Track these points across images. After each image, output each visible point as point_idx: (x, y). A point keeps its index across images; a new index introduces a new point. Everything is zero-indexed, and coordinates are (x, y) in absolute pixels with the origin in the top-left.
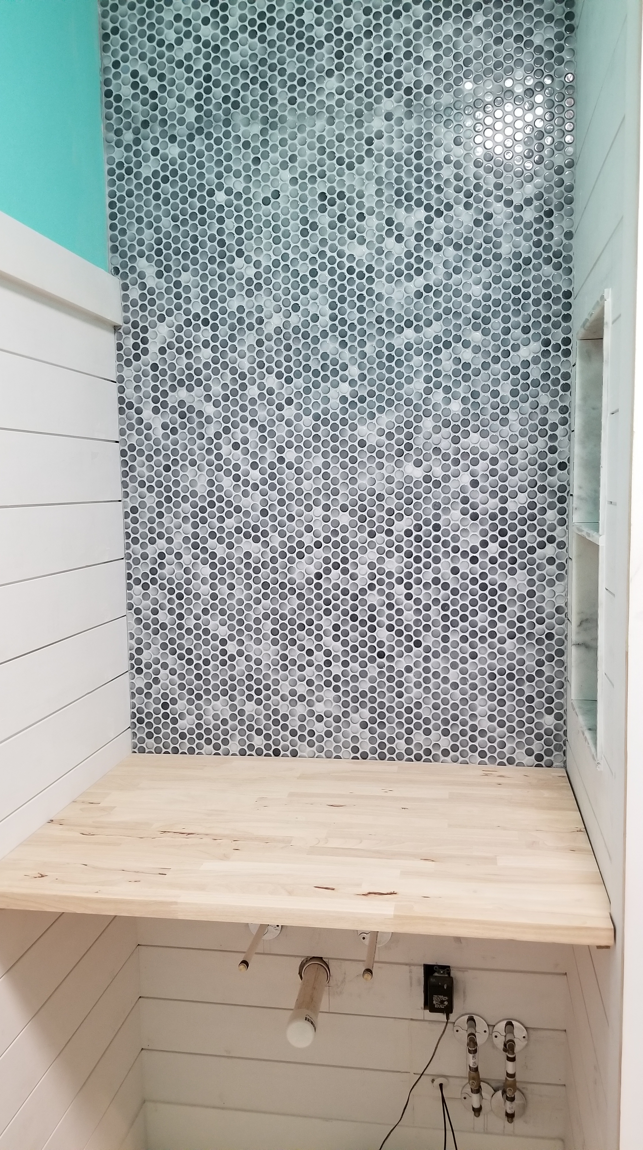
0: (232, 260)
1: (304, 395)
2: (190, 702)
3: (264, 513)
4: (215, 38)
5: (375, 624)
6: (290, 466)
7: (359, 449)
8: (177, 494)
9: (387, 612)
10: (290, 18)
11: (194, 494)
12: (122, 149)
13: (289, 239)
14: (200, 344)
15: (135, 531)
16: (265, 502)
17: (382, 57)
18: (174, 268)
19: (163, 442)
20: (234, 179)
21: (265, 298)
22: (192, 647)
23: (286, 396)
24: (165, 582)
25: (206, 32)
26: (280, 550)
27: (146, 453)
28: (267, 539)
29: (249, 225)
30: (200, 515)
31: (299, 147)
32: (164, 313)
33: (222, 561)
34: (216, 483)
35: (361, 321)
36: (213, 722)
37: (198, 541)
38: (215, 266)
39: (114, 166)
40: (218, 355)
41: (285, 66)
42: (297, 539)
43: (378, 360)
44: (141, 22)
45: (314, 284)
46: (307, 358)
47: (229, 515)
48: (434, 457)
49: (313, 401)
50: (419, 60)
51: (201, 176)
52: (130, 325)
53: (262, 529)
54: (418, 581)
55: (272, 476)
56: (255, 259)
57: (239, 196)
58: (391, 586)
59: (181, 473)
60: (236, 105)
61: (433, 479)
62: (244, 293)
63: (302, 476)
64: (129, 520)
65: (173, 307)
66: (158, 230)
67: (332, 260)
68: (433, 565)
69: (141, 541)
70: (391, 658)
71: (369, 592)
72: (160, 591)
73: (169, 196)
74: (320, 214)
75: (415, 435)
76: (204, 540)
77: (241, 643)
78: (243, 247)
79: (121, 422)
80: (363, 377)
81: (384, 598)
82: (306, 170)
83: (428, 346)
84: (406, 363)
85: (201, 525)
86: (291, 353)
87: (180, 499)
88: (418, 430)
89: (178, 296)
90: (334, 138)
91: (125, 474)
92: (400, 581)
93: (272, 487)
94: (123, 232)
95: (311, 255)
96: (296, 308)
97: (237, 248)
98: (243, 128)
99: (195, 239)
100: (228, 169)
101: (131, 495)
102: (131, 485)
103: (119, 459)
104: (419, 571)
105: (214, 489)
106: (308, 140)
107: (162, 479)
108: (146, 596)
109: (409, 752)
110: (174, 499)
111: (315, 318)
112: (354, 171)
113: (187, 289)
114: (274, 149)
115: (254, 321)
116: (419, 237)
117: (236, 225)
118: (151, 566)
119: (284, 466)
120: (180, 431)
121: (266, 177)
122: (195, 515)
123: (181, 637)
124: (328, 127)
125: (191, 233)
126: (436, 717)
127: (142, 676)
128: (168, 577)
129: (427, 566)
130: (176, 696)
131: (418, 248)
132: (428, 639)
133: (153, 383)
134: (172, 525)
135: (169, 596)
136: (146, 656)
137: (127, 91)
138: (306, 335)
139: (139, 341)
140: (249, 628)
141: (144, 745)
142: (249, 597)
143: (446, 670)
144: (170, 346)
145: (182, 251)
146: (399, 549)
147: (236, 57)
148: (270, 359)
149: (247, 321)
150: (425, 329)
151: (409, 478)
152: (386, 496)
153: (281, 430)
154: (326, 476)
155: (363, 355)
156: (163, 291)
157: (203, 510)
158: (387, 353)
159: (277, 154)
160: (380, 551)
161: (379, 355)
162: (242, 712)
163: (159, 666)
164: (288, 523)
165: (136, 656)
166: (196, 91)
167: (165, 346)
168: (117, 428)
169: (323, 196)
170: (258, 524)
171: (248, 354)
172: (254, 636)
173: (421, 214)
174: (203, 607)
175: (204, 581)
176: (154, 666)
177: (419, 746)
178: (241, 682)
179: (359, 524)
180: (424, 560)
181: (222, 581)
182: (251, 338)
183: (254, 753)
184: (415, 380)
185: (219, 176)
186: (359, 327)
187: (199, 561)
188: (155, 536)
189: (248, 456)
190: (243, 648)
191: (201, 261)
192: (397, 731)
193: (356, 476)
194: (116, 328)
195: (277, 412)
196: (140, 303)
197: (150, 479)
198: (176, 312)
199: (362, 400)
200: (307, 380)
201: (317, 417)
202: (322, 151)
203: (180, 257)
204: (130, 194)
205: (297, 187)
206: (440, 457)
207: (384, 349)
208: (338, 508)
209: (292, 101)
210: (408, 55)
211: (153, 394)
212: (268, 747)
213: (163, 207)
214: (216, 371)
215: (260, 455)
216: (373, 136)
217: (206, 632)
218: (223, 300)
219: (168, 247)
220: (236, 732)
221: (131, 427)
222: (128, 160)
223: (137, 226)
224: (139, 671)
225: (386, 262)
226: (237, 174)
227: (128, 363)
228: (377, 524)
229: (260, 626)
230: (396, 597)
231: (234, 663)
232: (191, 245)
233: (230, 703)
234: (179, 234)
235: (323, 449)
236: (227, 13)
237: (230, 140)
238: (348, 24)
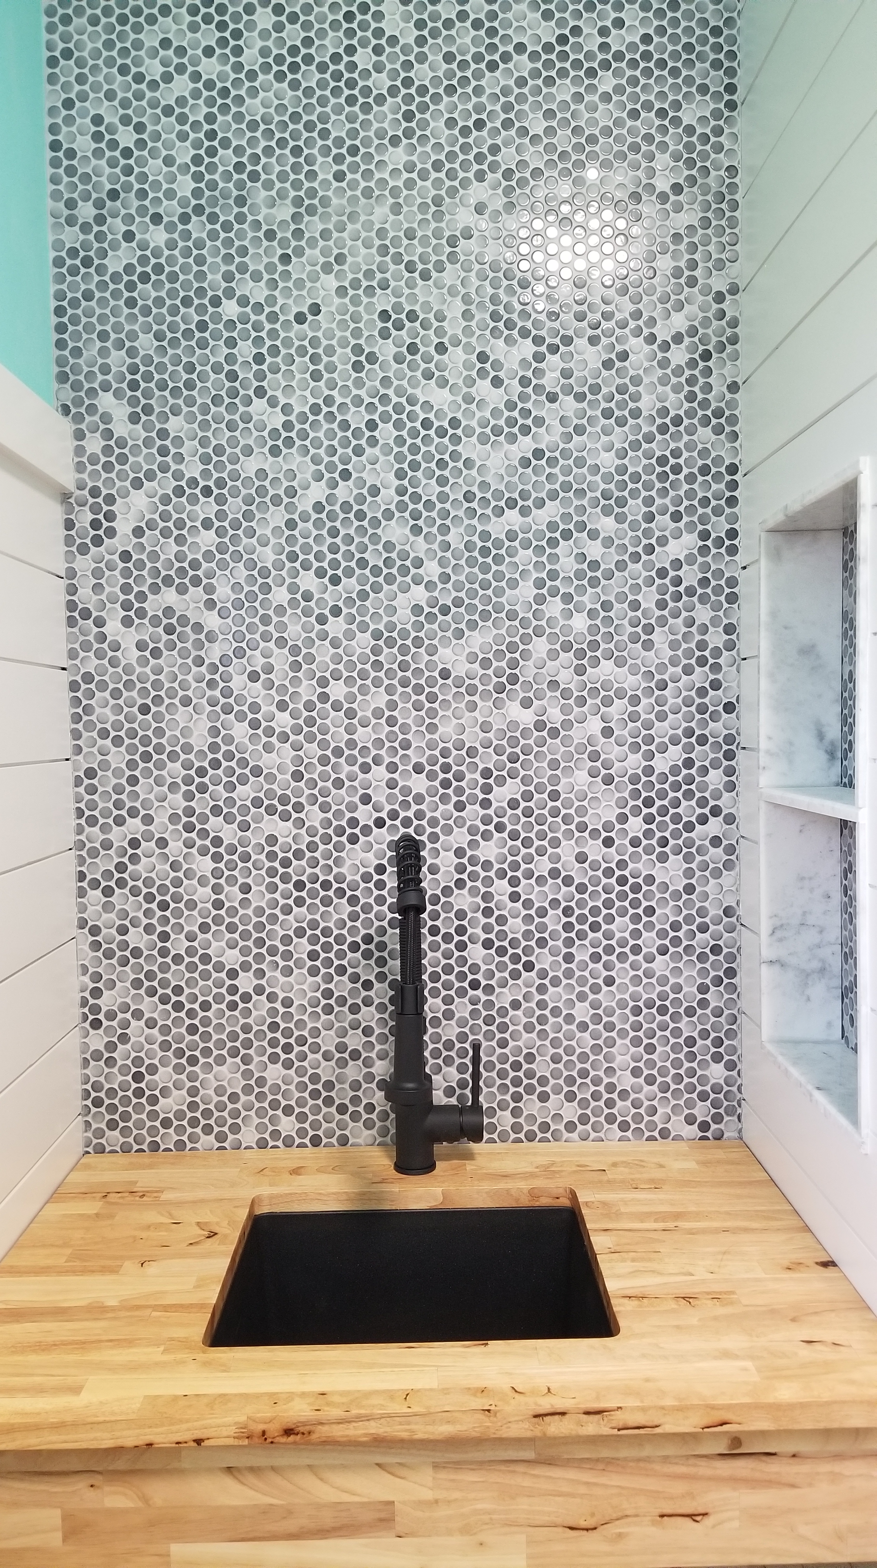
0: (248, 402)
1: (358, 603)
2: (180, 1070)
3: (297, 776)
4: (222, 77)
5: (465, 938)
6: (337, 706)
7: (441, 681)
8: (159, 749)
9: (484, 920)
10: (336, 58)
11: (187, 748)
12: (77, 228)
13: (335, 375)
14: (198, 524)
15: (92, 805)
16: (298, 760)
17: (470, 124)
18: (157, 410)
19: (138, 670)
20: (251, 284)
21: (299, 459)
22: (183, 984)
23: (331, 604)
24: (140, 883)
25: (210, 68)
26: (321, 831)
27: (111, 686)
28: (302, 815)
29: (274, 351)
30: (197, 780)
31: (349, 243)
32: (141, 475)
33: (232, 850)
34: (223, 732)
35: (443, 497)
36: (216, 1099)
37: (193, 819)
38: (222, 409)
39: (63, 254)
40: (227, 540)
41: (328, 126)
42: (348, 815)
43: (467, 554)
44: (109, 45)
45: (373, 442)
46: (363, 549)
47: (243, 780)
48: (549, 694)
49: (372, 611)
50: (523, 132)
51: (201, 276)
52: (86, 492)
53: (294, 800)
54: (529, 875)
55: (310, 721)
56: (283, 401)
57: (258, 308)
58: (488, 882)
59: (168, 717)
60: (254, 176)
61: (549, 726)
62: (266, 450)
63: (355, 721)
64: (81, 790)
65: (155, 467)
66: (132, 352)
67: (399, 408)
68: (550, 850)
69: (101, 821)
70: (489, 989)
71: (456, 892)
72: (131, 898)
73: (150, 303)
74: (381, 341)
75: (521, 663)
76: (204, 819)
77: (260, 974)
78: (264, 384)
79: (71, 638)
80: (445, 578)
81: (479, 900)
82: (360, 276)
83: (539, 535)
84: (507, 559)
85: (198, 795)
86: (338, 540)
87: (164, 757)
88: (526, 655)
89: (163, 451)
90: (402, 234)
91: (76, 718)
92: (501, 874)
93: (310, 738)
94: (77, 352)
95: (367, 400)
96: (346, 475)
97: (256, 384)
98: (264, 211)
99: (190, 368)
100: (243, 268)
101: (85, 750)
102: (85, 734)
103: (67, 695)
104: (529, 859)
105: (219, 740)
106: (364, 234)
107: (135, 726)
108: (108, 907)
109: (516, 1128)
110: (155, 757)
111: (375, 491)
112: (431, 282)
113: (178, 441)
114: (312, 243)
115: (281, 492)
116: (524, 382)
117: (255, 351)
118: (117, 860)
119: (328, 706)
120: (165, 653)
121: (300, 284)
122: (188, 781)
123: (165, 968)
124: (392, 217)
125: (185, 360)
126: (556, 1074)
127: (101, 1031)
128: (144, 875)
129: (541, 852)
130: (156, 1062)
131: (523, 397)
132: (544, 959)
133: (122, 581)
134: (152, 796)
135: (145, 906)
136: (107, 1001)
137: (84, 144)
138: (360, 515)
139: (101, 517)
140: (273, 951)
141: (103, 1141)
142: (274, 904)
143: (570, 1003)
144: (151, 524)
145: (171, 385)
146: (500, 828)
147: (254, 107)
148: (306, 548)
149: (271, 492)
150: (534, 511)
151: (513, 725)
152: (481, 750)
153: (324, 653)
154: (391, 721)
155: (446, 546)
156: (140, 443)
157: (202, 772)
158: (480, 544)
159: (317, 251)
160: (472, 831)
161: (470, 546)
162: (261, 1082)
163: (128, 1016)
164: (334, 791)
165: (92, 1001)
166: (193, 152)
167: (143, 525)
168: (63, 647)
169: (384, 315)
170: (288, 792)
171: (273, 541)
172: (282, 963)
173: (527, 348)
174: (200, 920)
175: (203, 882)
176: (120, 1016)
177: (532, 1118)
178: (260, 1035)
179: (441, 791)
180: (537, 843)
181: (232, 880)
182: (277, 517)
183: (280, 1143)
184: (521, 583)
185: (228, 277)
186: (439, 506)
187: (194, 851)
188: (124, 813)
189: (273, 692)
190: (263, 982)
191: (199, 401)
192: (499, 1097)
193: (436, 721)
194: (65, 497)
195: (318, 627)
196: (103, 459)
197: (117, 726)
198: (160, 475)
199: (445, 610)
200: (362, 581)
201: (377, 635)
202: (383, 250)
203: (167, 393)
204: (88, 296)
205: (347, 300)
206: (558, 694)
207: (476, 538)
208: (410, 768)
209: (339, 176)
210: (507, 124)
211: (122, 597)
212: (301, 1133)
213: (141, 319)
214: (223, 565)
215: (291, 690)
216: (458, 233)
217: (206, 959)
218: (234, 460)
219: (148, 377)
220: (252, 1113)
221: (86, 646)
222: (86, 246)
223: (98, 344)
224: (96, 1024)
225: (478, 415)
226: (256, 277)
227: (83, 550)
228: (468, 791)
229: (291, 948)
230: (496, 898)
231: (250, 1005)
232: (185, 376)
233: (243, 1067)
234: (166, 360)
235: (387, 682)
236: (241, 43)
237: (245, 226)
238: (422, 74)
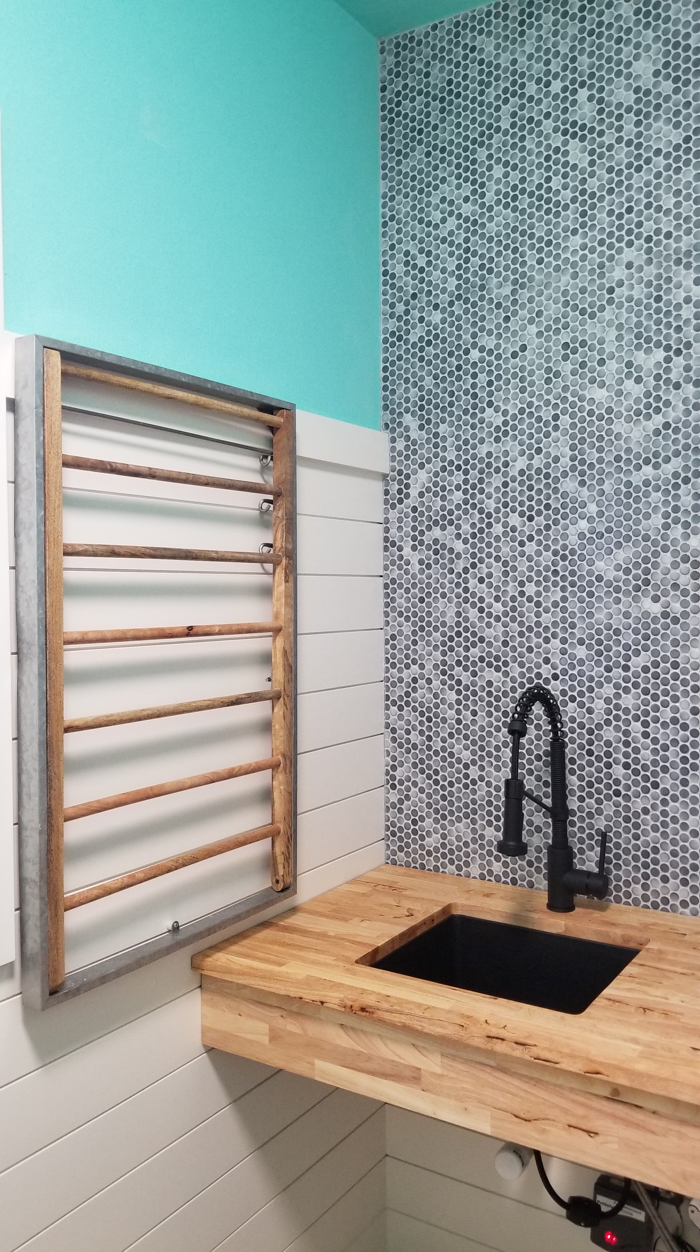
0: (483, 410)
1: (545, 532)
2: (437, 821)
3: (505, 644)
4: (474, 213)
5: (611, 760)
6: (530, 599)
7: (596, 584)
8: (429, 624)
9: (624, 749)
10: (539, 187)
11: (444, 624)
12: (395, 319)
13: (534, 388)
14: (453, 488)
15: (394, 656)
16: (506, 634)
17: (623, 211)
18: (433, 421)
19: (419, 576)
20: (487, 337)
21: (511, 443)
22: (439, 769)
23: (528, 533)
24: (417, 705)
25: (467, 209)
26: (519, 680)
27: (405, 586)
28: (508, 669)
29: (499, 378)
30: (449, 644)
31: (545, 302)
32: (424, 461)
33: (467, 688)
34: (463, 615)
35: (600, 460)
36: (456, 843)
37: (446, 668)
38: (468, 417)
39: (388, 336)
40: (468, 497)
41: (534, 231)
42: (536, 671)
43: (616, 497)
44: (414, 208)
45: (556, 428)
46: (548, 497)
47: (474, 645)
48: (672, 593)
49: (553, 537)
50: (659, 209)
51: (459, 337)
52: (395, 473)
53: (503, 659)
54: (656, 720)
55: (514, 609)
56: (503, 408)
57: (490, 352)
58: (627, 723)
59: (434, 605)
60: (490, 271)
61: (672, 615)
62: (492, 440)
63: (541, 609)
64: (388, 647)
65: (431, 455)
66: (421, 389)
67: (573, 405)
68: (671, 704)
69: (398, 666)
70: (627, 798)
71: (605, 727)
72: (413, 713)
73: (431, 358)
74: (563, 363)
75: (652, 571)
76: (452, 668)
77: (482, 768)
78: (493, 399)
79: (386, 558)
80: (601, 514)
81: (620, 735)
82: (551, 323)
83: (667, 482)
84: (644, 500)
85: (449, 653)
86: (533, 493)
87: (431, 629)
88: (656, 565)
89: (436, 446)
90: (577, 291)
91: (387, 605)
92: (637, 718)
93: (513, 620)
94: (393, 392)
95: (553, 401)
96: (539, 451)
97: (488, 399)
98: (496, 291)
99: (452, 394)
100: (482, 329)
101: (391, 623)
102: (391, 614)
103: (382, 591)
104: (656, 709)
105: (461, 619)
106: (554, 296)
107: (417, 610)
108: (401, 717)
109: (645, 898)
110: (427, 629)
111: (556, 460)
112: (595, 320)
113: (444, 439)
114: (523, 307)
115: (500, 465)
116: (658, 377)
117: (488, 379)
118: (405, 690)
119: (525, 599)
120: (433, 566)
121: (515, 334)
122: (444, 644)
123: (429, 757)
124: (572, 281)
125: (449, 389)
126: (674, 865)
127: (396, 791)
128: (420, 700)
129: (665, 704)
130: (424, 814)
131: (657, 388)
132: (666, 782)
133: (412, 524)
134: (424, 653)
135: (420, 719)
136: (399, 773)
137: (400, 269)
138: (547, 476)
139: (402, 487)
140: (489, 754)
141: (396, 858)
142: (490, 724)
143: (685, 816)
144: (428, 490)
145: (441, 405)
146: (636, 685)
147: (492, 228)
148: (514, 499)
149: (495, 465)
150: (663, 465)
151: (646, 614)
152: (623, 631)
153: (523, 565)
154: (564, 610)
155: (602, 493)
156: (424, 442)
157: (451, 639)
158: (625, 490)
159: (526, 311)
160: (617, 686)
161: (617, 492)
162: (482, 837)
163: (410, 784)
164: (527, 655)
165: (391, 773)
166: (457, 262)
167: (424, 490)
168: (381, 563)
169: (566, 346)
170: (500, 654)
171: (494, 495)
172: (495, 763)
173: (660, 355)
174: (449, 731)
175: (451, 707)
176: (406, 783)
177: (656, 893)
178: (482, 807)
179: (596, 658)
180: (662, 698)
181: (466, 707)
182: (497, 480)
183: (492, 879)
184: (653, 516)
185: (474, 335)
186: (598, 466)
187: (446, 687)
188: (410, 661)
189: (492, 590)
190: (484, 773)
191: (456, 413)
192: (633, 874)
193: (593, 610)
194: (385, 476)
195: (519, 549)
196: (405, 453)
197: (408, 610)
198: (434, 460)
199: (601, 536)
200: (548, 518)
201: (555, 553)
202: (566, 304)
203: (439, 411)
204: (400, 358)
205: (543, 340)
206: (678, 593)
207: (622, 487)
208: (575, 641)
209: (540, 261)
210: (648, 206)
211: (412, 533)
212: (506, 874)
213: (426, 368)
214: (466, 512)
215: (503, 589)
216: (614, 285)
217: (451, 755)
218: (474, 447)
219: (429, 402)
220: (477, 856)
221: (393, 563)
222: (399, 329)
223: (404, 386)
224: (393, 787)
225: (625, 403)
226: (490, 333)
227: (393, 506)
228: (614, 659)
229: (500, 754)
230: (633, 734)
231: (476, 787)
232: (449, 399)
233: (472, 826)
234: (439, 391)
235: (561, 584)
236: (485, 190)
237: (485, 303)
238: (593, 184)
